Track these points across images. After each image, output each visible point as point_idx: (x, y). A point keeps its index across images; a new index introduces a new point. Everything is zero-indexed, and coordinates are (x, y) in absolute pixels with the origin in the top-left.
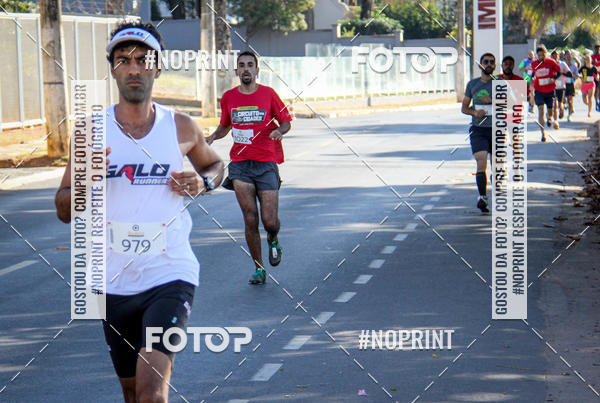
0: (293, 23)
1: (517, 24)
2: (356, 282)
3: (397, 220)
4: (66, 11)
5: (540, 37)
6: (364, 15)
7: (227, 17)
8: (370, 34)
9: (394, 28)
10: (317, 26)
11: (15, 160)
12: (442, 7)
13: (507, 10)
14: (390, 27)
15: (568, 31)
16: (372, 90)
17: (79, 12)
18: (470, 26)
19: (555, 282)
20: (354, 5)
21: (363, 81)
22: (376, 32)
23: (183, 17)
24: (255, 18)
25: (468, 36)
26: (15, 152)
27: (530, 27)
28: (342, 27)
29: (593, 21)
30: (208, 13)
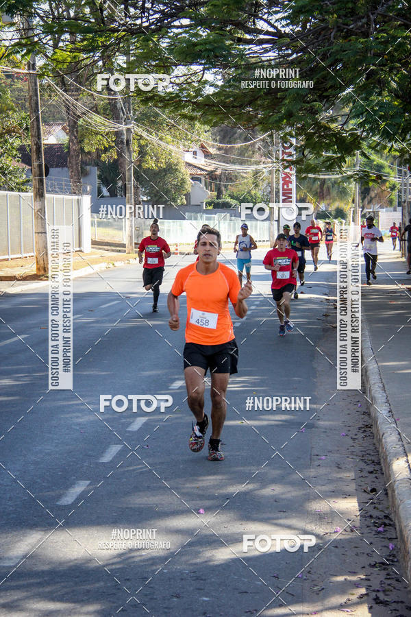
0: (179, 201)
4: (48, 192)
5: (316, 212)
6: (218, 197)
7: (141, 196)
8: (222, 208)
9: (236, 205)
10: (192, 203)
11: (17, 276)
13: (298, 196)
14: (233, 204)
15: (332, 208)
17: (56, 192)
20: (213, 191)
22: (226, 206)
23: (117, 196)
24: (157, 197)
26: (18, 272)
28: (206, 204)
29: (345, 204)
30: (130, 194)
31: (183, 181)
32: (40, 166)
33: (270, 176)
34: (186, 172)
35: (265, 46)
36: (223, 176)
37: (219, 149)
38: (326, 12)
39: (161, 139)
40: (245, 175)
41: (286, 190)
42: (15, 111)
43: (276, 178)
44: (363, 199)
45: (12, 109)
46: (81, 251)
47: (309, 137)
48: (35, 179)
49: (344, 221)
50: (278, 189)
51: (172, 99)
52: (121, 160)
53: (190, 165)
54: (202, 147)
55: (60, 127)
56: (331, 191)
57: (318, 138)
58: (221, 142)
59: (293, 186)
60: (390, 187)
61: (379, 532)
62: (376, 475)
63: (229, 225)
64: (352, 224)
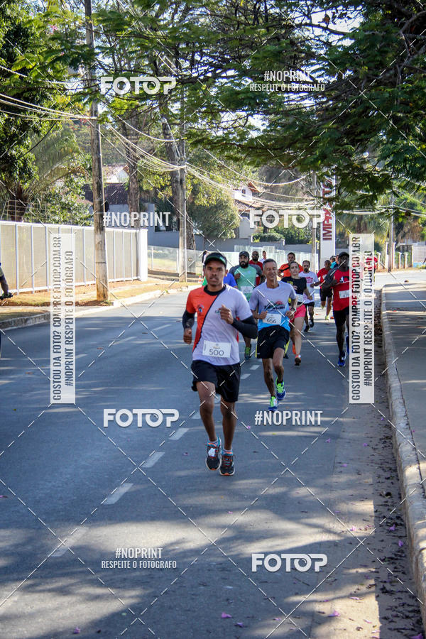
0: (228, 235)
1: (342, 238)
6: (264, 231)
7: (194, 230)
8: (268, 241)
9: (280, 238)
10: (241, 237)
12: (305, 228)
13: (338, 231)
14: (278, 238)
18: (319, 239)
22: (272, 240)
23: (173, 230)
24: (209, 232)
25: (318, 244)
27: (349, 240)
28: (253, 237)
30: (183, 228)
31: (233, 217)
32: (101, 202)
34: (235, 209)
35: (302, 94)
37: (266, 188)
38: (357, 64)
39: (212, 178)
41: (326, 225)
42: (80, 153)
44: (397, 234)
45: (77, 151)
46: (138, 279)
47: (344, 177)
48: (96, 215)
49: (380, 254)
51: (218, 142)
52: (176, 197)
53: (239, 202)
54: (250, 185)
55: (122, 168)
56: (368, 226)
57: (352, 178)
58: (267, 182)
59: (333, 221)
60: (422, 223)
61: (391, 531)
62: (392, 481)
63: (274, 256)
64: (387, 256)
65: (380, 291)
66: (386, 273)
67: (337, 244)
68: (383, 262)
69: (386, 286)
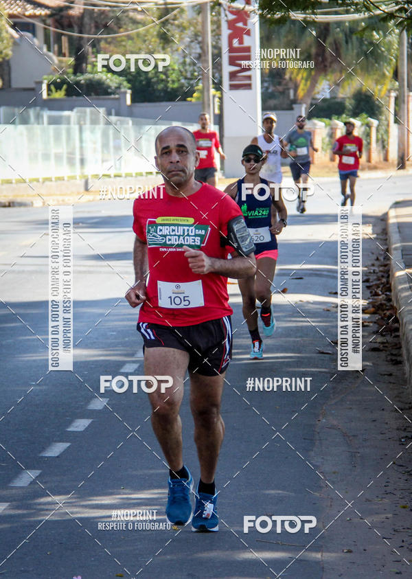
1: (280, 84)
2: (70, 429)
3: (124, 344)
5: (309, 102)
6: (78, 69)
8: (88, 93)
9: (118, 88)
10: (15, 85)
12: (181, 60)
14: (113, 85)
15: (346, 92)
16: (90, 170)
18: (219, 86)
19: (333, 427)
20: (64, 55)
21: (78, 157)
22: (96, 90)
25: (217, 100)
27: (296, 88)
28: (49, 86)
29: (377, 82)
33: (200, 18)
36: (86, 20)
40: (139, 17)
41: (237, 50)
43: (213, 22)
49: (375, 122)
50: (217, 47)
56: (343, 51)
59: (253, 40)
63: (105, 135)
64: (394, 129)
65: (384, 219)
66: (394, 172)
67: (266, 97)
68: (384, 145)
69: (397, 205)
